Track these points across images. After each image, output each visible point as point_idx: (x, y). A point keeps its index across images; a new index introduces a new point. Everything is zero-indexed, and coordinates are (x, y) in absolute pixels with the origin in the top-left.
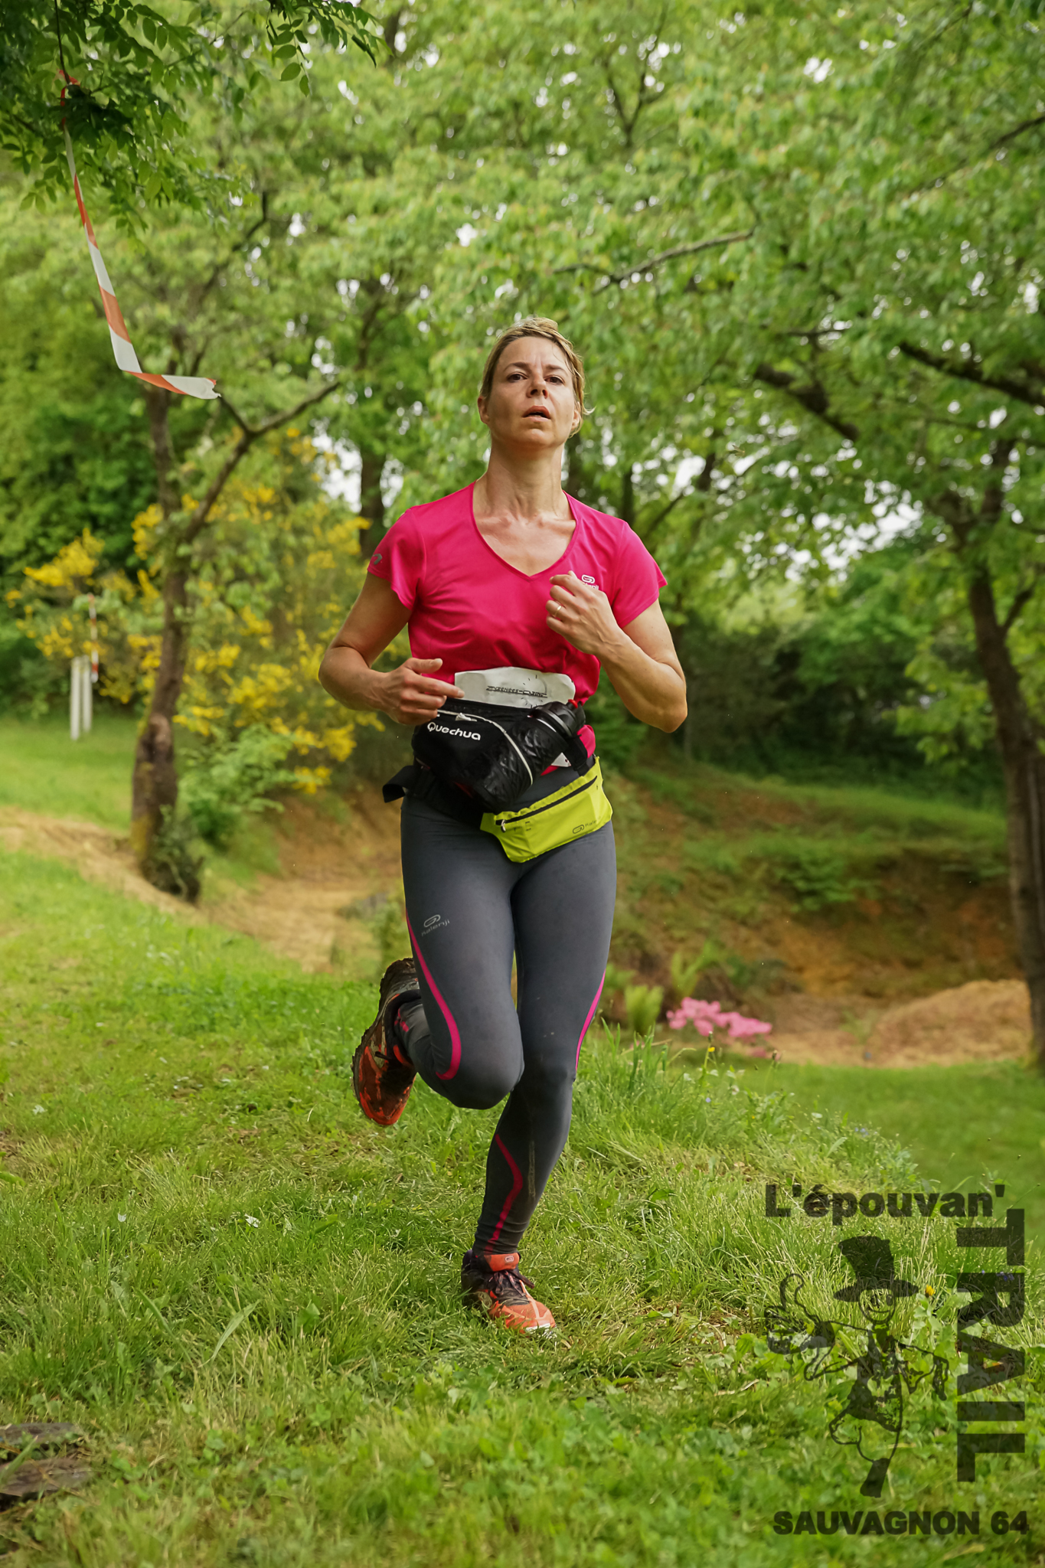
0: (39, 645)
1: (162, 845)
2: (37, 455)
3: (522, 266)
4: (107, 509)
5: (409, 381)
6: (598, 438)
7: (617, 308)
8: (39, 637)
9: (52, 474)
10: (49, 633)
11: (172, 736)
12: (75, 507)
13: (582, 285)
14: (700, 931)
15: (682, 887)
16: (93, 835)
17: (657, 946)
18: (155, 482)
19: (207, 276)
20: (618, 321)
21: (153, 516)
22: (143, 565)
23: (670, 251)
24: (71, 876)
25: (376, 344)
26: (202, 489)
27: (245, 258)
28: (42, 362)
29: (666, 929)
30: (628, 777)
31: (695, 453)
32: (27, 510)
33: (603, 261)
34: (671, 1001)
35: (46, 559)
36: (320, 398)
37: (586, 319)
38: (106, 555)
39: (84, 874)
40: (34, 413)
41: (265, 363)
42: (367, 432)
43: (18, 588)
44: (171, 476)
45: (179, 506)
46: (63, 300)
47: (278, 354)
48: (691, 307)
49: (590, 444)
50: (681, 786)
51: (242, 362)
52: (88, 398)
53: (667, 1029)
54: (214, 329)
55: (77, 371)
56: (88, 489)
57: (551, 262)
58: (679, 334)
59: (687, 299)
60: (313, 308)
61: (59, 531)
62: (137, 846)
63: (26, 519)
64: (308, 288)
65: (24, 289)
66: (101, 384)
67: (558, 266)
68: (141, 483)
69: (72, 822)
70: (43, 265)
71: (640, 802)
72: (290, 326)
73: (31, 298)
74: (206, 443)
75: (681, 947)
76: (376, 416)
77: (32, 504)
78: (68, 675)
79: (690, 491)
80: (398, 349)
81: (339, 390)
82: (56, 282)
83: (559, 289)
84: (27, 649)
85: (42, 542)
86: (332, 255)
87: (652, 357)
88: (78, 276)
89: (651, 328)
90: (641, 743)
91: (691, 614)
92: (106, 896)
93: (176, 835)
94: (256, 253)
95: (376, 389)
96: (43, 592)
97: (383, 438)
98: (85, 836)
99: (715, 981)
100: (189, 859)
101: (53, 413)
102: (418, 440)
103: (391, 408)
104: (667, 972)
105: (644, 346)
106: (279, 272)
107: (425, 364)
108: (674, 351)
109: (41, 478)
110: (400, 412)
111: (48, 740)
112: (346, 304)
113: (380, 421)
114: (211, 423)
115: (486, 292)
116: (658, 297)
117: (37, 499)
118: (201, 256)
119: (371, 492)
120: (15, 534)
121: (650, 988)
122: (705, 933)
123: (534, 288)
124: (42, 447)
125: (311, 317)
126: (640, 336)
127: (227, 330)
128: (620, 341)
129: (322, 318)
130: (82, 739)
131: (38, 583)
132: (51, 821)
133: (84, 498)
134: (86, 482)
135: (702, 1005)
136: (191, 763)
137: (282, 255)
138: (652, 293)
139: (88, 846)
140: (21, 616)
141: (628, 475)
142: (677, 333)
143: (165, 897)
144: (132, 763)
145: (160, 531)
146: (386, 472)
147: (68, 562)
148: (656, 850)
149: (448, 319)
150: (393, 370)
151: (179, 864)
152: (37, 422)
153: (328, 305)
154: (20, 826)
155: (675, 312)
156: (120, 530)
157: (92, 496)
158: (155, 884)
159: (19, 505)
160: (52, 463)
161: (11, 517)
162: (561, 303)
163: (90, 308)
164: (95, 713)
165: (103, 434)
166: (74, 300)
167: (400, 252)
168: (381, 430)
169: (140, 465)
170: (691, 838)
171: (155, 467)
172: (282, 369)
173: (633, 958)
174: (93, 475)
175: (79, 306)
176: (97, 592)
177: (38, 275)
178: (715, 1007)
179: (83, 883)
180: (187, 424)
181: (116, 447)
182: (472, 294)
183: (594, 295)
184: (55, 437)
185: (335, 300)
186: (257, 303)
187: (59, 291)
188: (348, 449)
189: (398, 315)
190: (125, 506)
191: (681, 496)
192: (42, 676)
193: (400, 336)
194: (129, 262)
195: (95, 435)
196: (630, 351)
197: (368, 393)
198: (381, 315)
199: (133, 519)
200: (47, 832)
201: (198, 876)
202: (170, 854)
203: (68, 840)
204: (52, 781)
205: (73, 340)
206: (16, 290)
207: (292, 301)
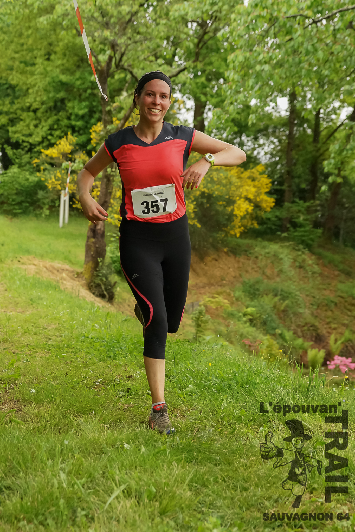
0: (46, 184)
1: (98, 276)
2: (49, 98)
3: (271, 14)
4: (79, 123)
5: (218, 68)
6: (304, 97)
7: (316, 34)
8: (46, 180)
9: (55, 107)
10: (51, 179)
11: (104, 226)
12: (66, 122)
13: (299, 24)
14: (344, 325)
15: (336, 304)
16: (67, 270)
17: (323, 331)
18: (101, 112)
19: (128, 18)
20: (315, 41)
21: (99, 127)
22: (94, 149)
23: (341, 9)
24: (55, 288)
25: (204, 51)
26: (122, 115)
27: (145, 11)
28: (53, 57)
29: (328, 323)
30: (312, 252)
31: (349, 105)
32: (43, 123)
33: (309, 13)
34: (329, 357)
35: (51, 145)
36: (176, 75)
37: (300, 39)
38: (77, 144)
39: (62, 288)
40: (48, 79)
41: (153, 58)
42: (198, 91)
43: (38, 159)
44: (108, 108)
45: (112, 122)
46: (63, 29)
47: (159, 54)
48: (349, 35)
49: (300, 99)
50: (337, 258)
51: (142, 58)
52: (73, 73)
53: (327, 370)
54: (129, 42)
55: (68, 61)
56: (71, 114)
57: (285, 13)
58: (344, 47)
59: (348, 31)
60: (175, 33)
61: (58, 133)
62: (86, 276)
63: (43, 127)
64: (174, 25)
65: (45, 22)
66: (78, 67)
67: (288, 15)
68: (95, 112)
69: (57, 264)
70: (54, 12)
71: (317, 265)
72: (165, 42)
73: (49, 27)
74: (125, 94)
75: (334, 331)
76: (202, 83)
77: (46, 121)
78: (59, 198)
79: (347, 121)
80: (214, 54)
81: (186, 72)
82: (60, 19)
83: (288, 26)
84: (41, 186)
85: (49, 137)
86: (184, 9)
87: (330, 58)
88: (70, 17)
89: (331, 44)
90: (320, 237)
91: (344, 178)
92: (71, 298)
93: (104, 272)
94: (151, 9)
95: (203, 71)
96: (49, 160)
97: (205, 94)
98: (63, 270)
99: (350, 348)
100: (110, 282)
101: (56, 80)
102: (221, 96)
103: (209, 80)
104: (328, 343)
105: (327, 53)
106: (160, 17)
107: (225, 60)
108: (341, 55)
109: (50, 108)
110: (214, 83)
111: (48, 226)
112: (191, 33)
113: (205, 87)
114: (127, 85)
115: (255, 27)
116: (334, 30)
117: (48, 118)
118: (125, 9)
119: (199, 118)
120: (38, 133)
121: (319, 350)
122: (346, 326)
123: (276, 25)
124: (51, 95)
125: (175, 37)
126: (325, 47)
127: (136, 42)
128: (316, 50)
129: (179, 38)
130: (63, 227)
131: (47, 156)
132: (48, 263)
133: (69, 118)
134: (70, 111)
135: (344, 358)
136: (112, 239)
137: (162, 9)
138: (332, 28)
139: (64, 275)
140: (39, 171)
141: (318, 113)
142: (343, 46)
143: (98, 299)
144: (86, 238)
145: (102, 133)
146: (206, 110)
147: (60, 146)
148: (324, 287)
149: (236, 39)
150: (211, 64)
151: (105, 285)
152: (49, 83)
153: (182, 32)
154: (34, 265)
155: (342, 37)
156: (85, 133)
157: (73, 117)
158: (94, 294)
159: (40, 121)
160: (56, 102)
161: (36, 126)
162: (289, 32)
163: (74, 31)
164: (70, 215)
165: (79, 89)
166: (67, 29)
167: (216, 8)
168: (204, 90)
169: (95, 104)
170: (341, 282)
171: (101, 105)
172: (160, 61)
173: (312, 336)
174: (73, 108)
175: (69, 31)
176: (72, 160)
177: (52, 16)
178: (350, 360)
179: (62, 292)
180: (116, 85)
181: (84, 95)
182: (248, 26)
183: (305, 28)
184: (57, 91)
185: (186, 30)
186: (150, 30)
187: (61, 24)
188: (189, 99)
189: (213, 37)
190: (87, 122)
191: (342, 124)
192: (47, 198)
193: (214, 47)
194: (92, 11)
195: (75, 90)
196: (320, 54)
197: (199, 73)
198: (206, 37)
199: (91, 128)
200: (46, 267)
201: (114, 291)
202: (101, 280)
203: (56, 272)
204: (50, 245)
205: (67, 47)
206: (42, 23)
207: (166, 30)
